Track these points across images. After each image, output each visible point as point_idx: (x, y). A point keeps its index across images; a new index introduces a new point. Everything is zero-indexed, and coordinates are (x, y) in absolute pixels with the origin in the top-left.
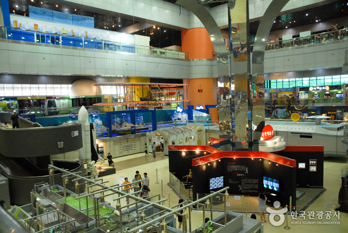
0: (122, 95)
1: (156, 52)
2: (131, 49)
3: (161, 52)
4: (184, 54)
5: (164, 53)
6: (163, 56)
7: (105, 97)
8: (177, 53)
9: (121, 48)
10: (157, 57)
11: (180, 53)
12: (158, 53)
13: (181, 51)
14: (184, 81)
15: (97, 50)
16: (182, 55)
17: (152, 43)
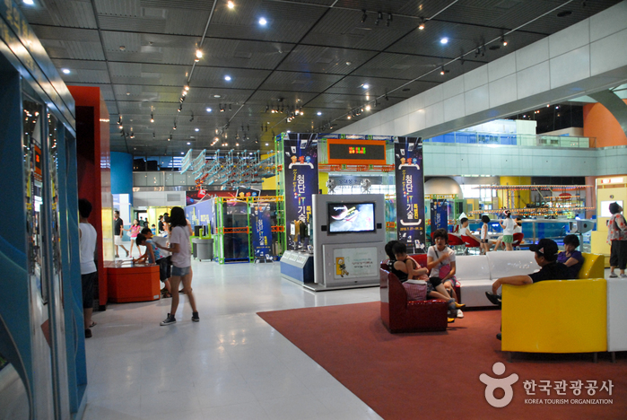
0: (489, 200)
1: (545, 141)
2: (511, 139)
3: (552, 141)
4: (588, 139)
5: (556, 141)
6: (556, 145)
7: (469, 202)
8: (577, 139)
9: (499, 139)
10: (547, 148)
11: (581, 139)
12: (548, 142)
13: (582, 135)
14: (587, 180)
15: (469, 144)
16: (584, 142)
17: (540, 130)
